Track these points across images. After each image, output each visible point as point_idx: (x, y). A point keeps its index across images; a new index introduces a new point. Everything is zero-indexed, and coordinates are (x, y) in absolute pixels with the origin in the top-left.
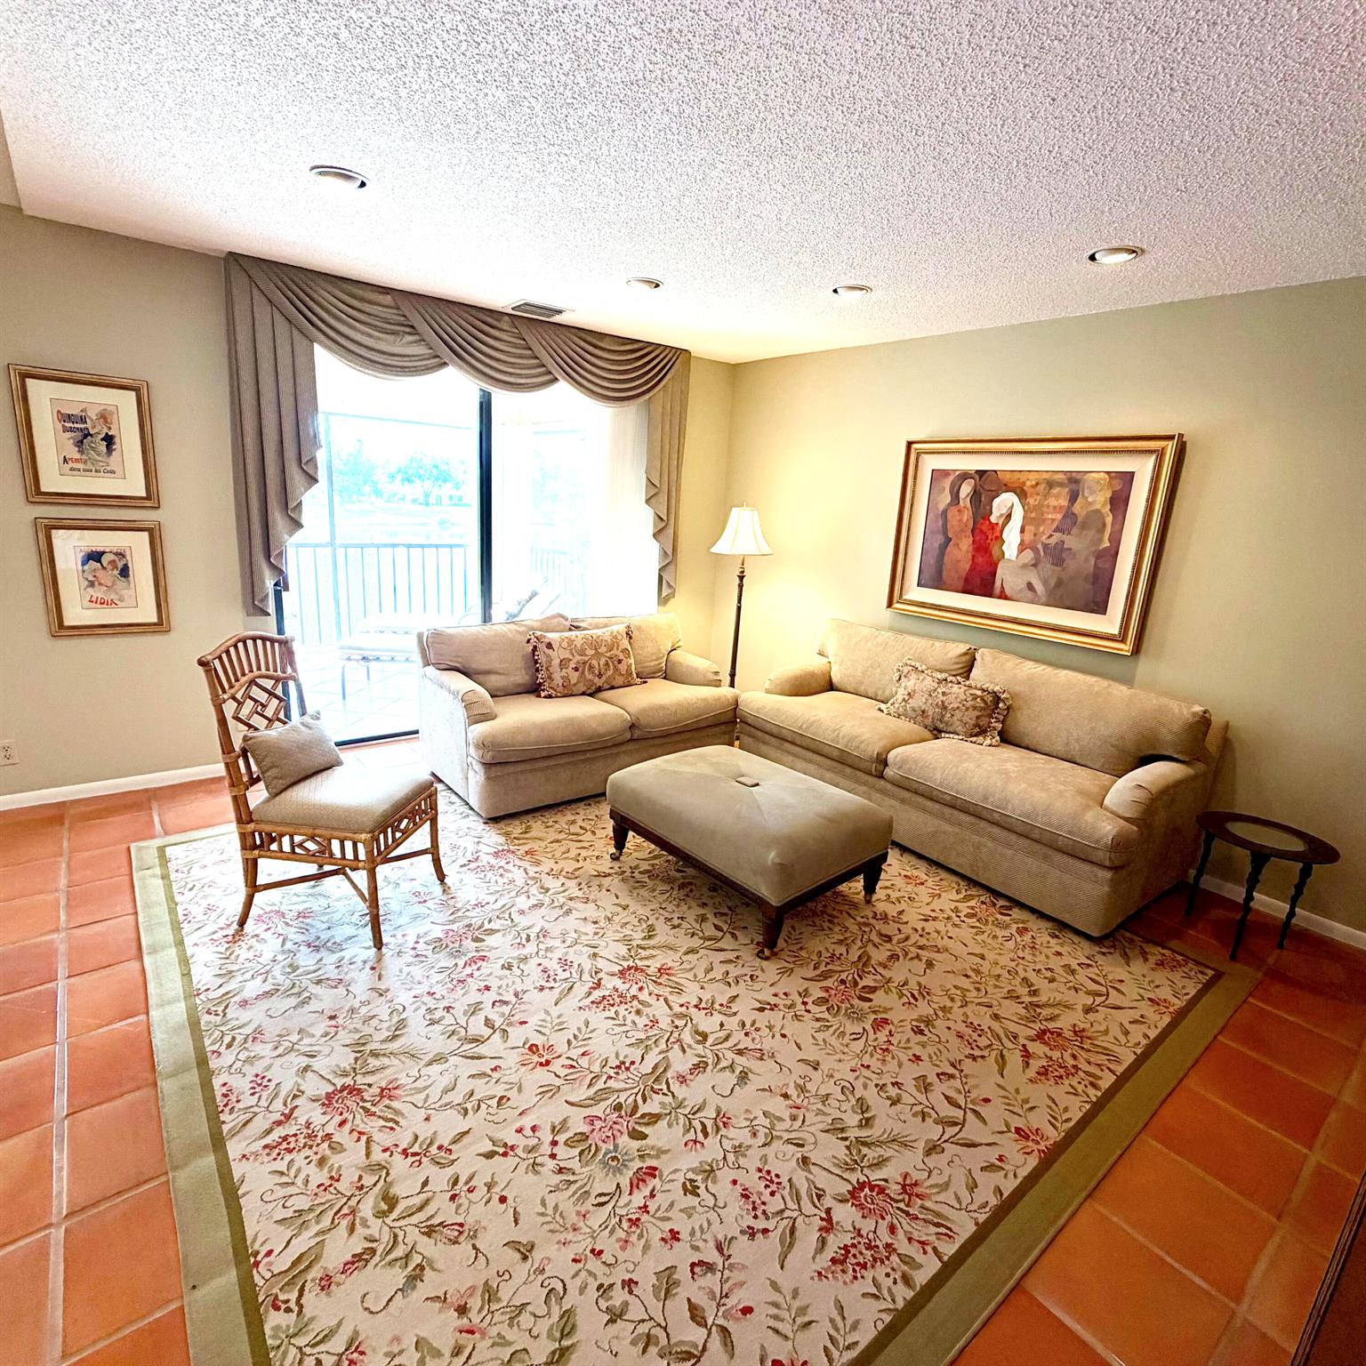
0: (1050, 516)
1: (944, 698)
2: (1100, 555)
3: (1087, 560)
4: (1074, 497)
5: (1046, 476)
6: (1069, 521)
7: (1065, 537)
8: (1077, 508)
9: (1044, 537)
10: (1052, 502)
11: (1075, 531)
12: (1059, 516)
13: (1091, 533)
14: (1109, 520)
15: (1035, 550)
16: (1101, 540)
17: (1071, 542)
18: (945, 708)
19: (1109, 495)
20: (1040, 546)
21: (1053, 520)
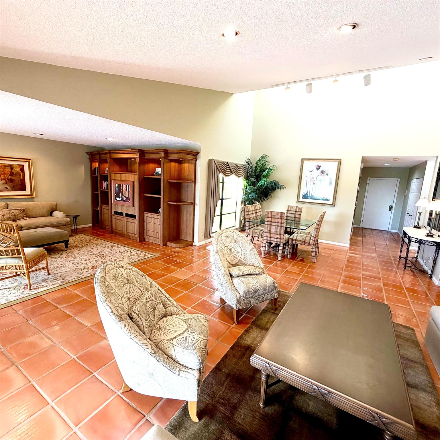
0: (7, 173)
1: (14, 213)
2: (21, 180)
3: (19, 181)
4: (12, 169)
5: (3, 164)
6: (12, 174)
7: (12, 177)
8: (13, 171)
9: (7, 177)
10: (7, 170)
11: (14, 176)
12: (9, 173)
13: (18, 176)
14: (21, 173)
15: (5, 180)
16: (21, 177)
17: (13, 178)
18: (15, 215)
19: (20, 169)
20: (6, 179)
21: (8, 174)
